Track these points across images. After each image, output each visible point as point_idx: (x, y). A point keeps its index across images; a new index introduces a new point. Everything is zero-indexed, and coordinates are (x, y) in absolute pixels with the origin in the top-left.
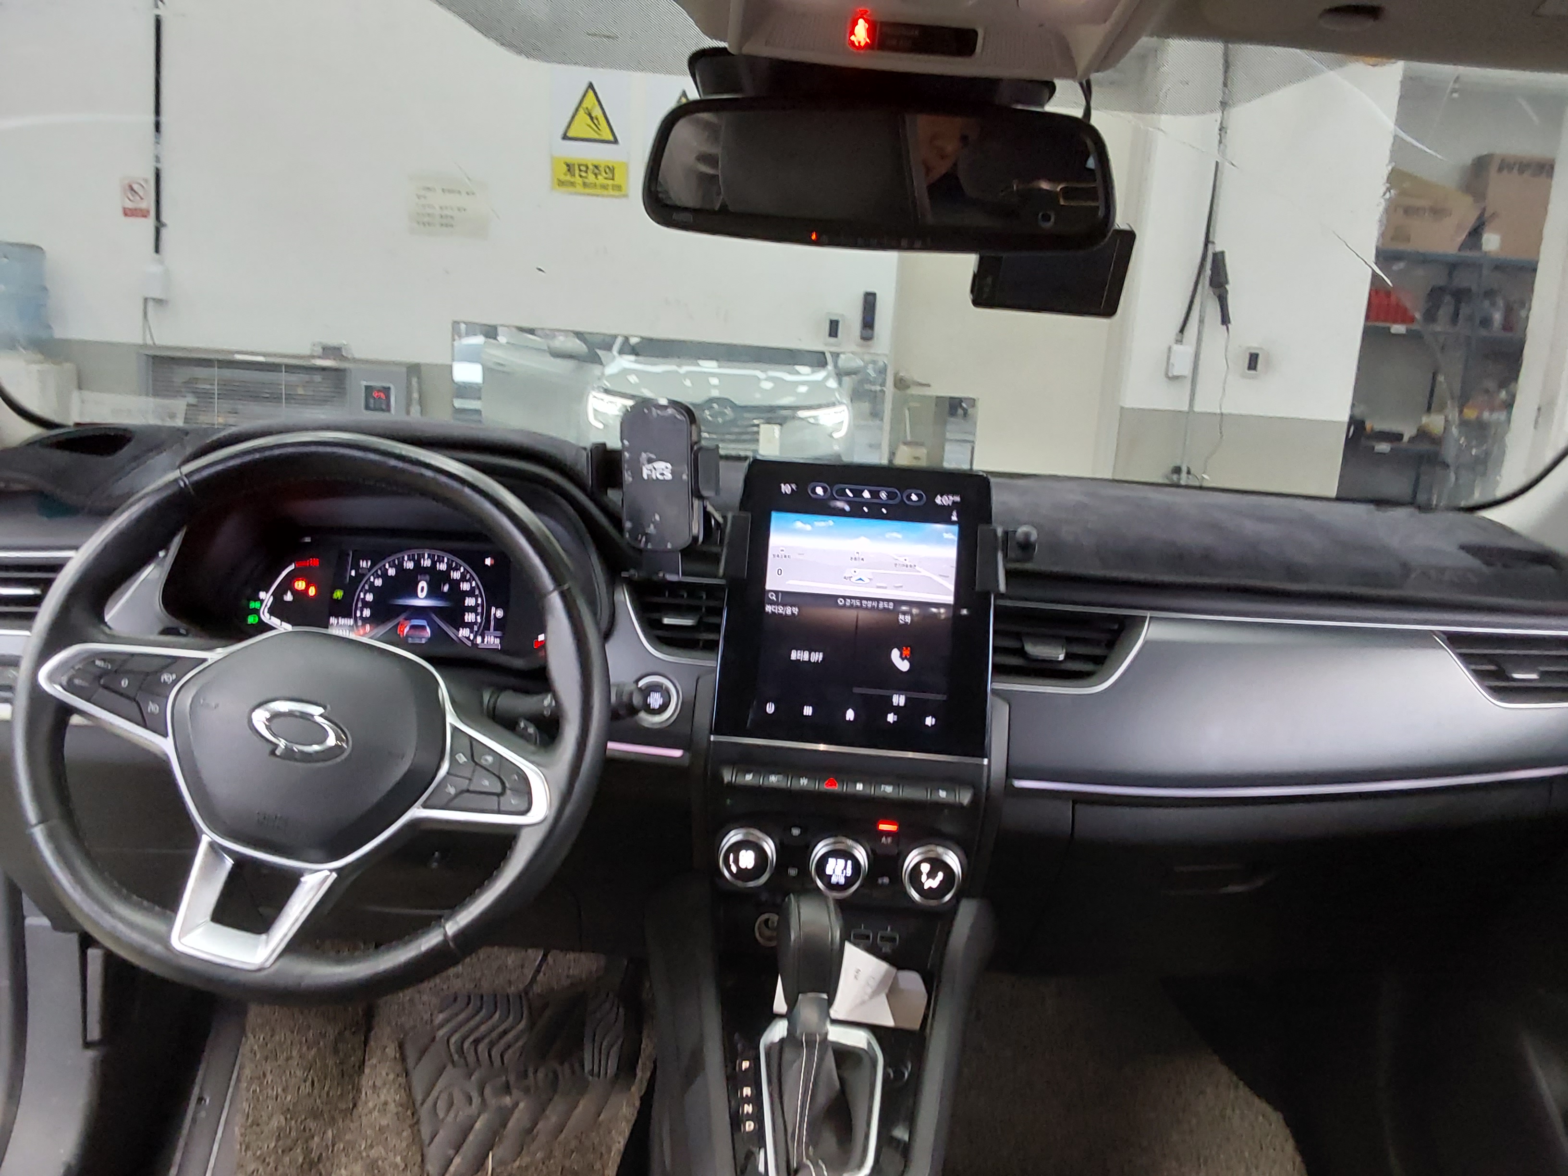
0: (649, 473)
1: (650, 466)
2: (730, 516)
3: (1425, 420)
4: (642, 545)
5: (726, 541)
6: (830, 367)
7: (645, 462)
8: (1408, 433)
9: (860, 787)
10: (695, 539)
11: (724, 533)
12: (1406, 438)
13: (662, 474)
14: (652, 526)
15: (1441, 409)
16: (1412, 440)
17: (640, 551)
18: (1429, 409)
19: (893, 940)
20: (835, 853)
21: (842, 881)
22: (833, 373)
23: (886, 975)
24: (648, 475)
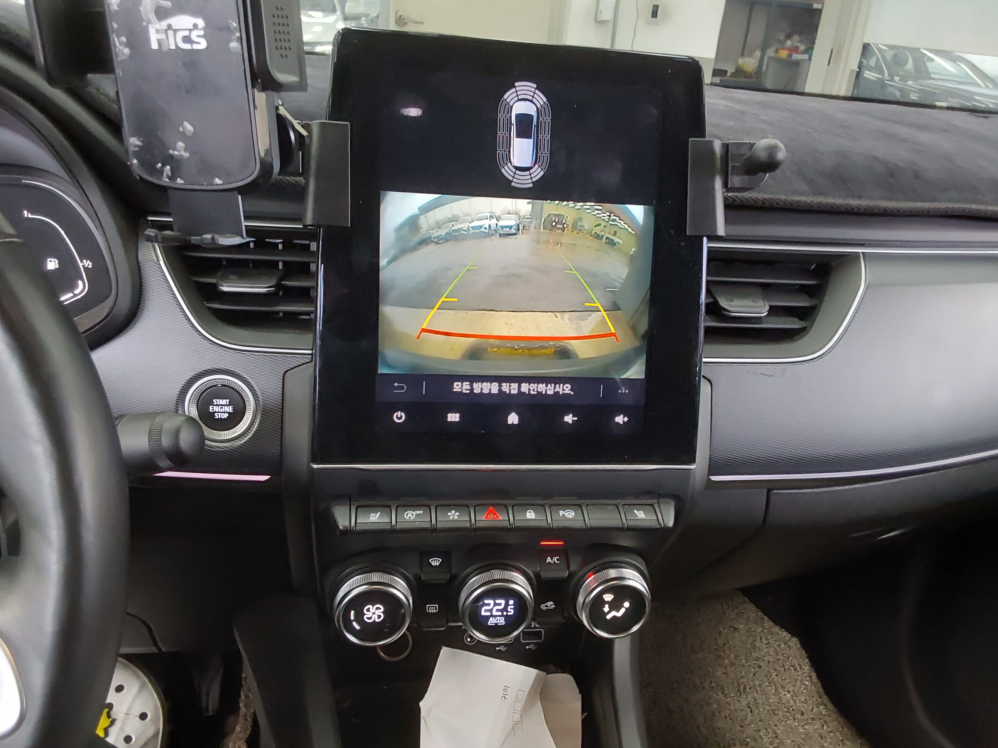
0: (163, 36)
1: (164, 24)
2: (315, 125)
3: (741, 61)
4: (165, 181)
5: (313, 164)
6: (338, 13)
7: (152, 17)
8: (731, 70)
9: (530, 515)
10: (266, 168)
11: (309, 154)
12: (728, 74)
13: (187, 40)
14: (180, 144)
15: (750, 55)
16: (733, 75)
17: (164, 189)
18: (742, 55)
19: (537, 635)
20: (493, 593)
21: (501, 621)
22: (341, 17)
23: (537, 679)
24: (159, 42)
